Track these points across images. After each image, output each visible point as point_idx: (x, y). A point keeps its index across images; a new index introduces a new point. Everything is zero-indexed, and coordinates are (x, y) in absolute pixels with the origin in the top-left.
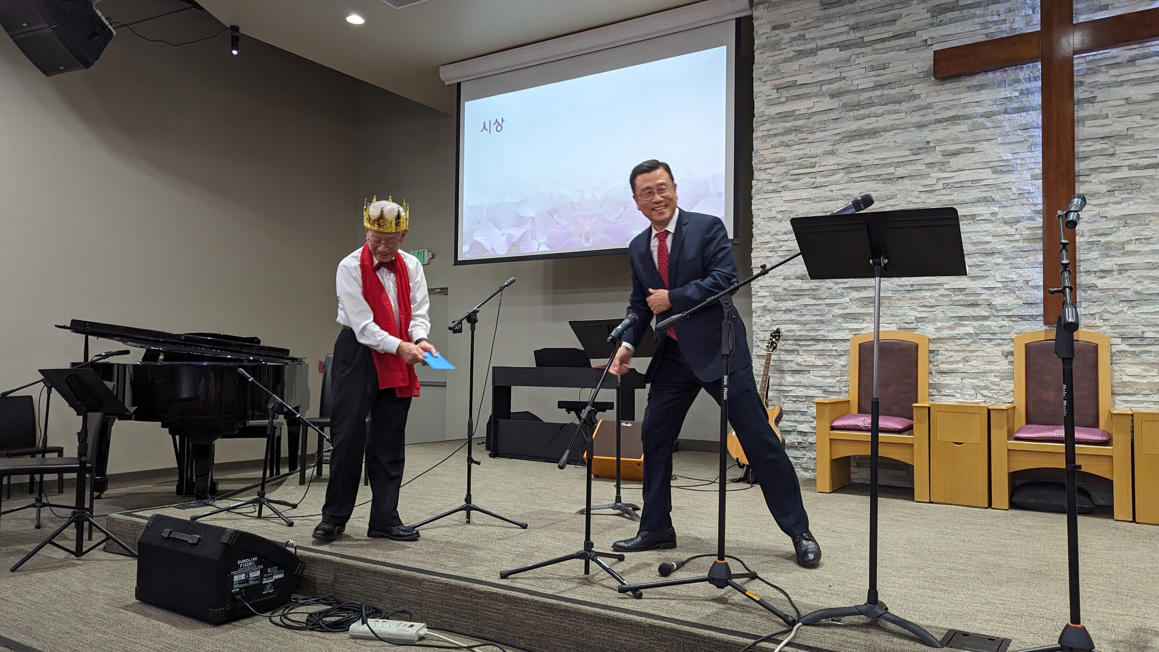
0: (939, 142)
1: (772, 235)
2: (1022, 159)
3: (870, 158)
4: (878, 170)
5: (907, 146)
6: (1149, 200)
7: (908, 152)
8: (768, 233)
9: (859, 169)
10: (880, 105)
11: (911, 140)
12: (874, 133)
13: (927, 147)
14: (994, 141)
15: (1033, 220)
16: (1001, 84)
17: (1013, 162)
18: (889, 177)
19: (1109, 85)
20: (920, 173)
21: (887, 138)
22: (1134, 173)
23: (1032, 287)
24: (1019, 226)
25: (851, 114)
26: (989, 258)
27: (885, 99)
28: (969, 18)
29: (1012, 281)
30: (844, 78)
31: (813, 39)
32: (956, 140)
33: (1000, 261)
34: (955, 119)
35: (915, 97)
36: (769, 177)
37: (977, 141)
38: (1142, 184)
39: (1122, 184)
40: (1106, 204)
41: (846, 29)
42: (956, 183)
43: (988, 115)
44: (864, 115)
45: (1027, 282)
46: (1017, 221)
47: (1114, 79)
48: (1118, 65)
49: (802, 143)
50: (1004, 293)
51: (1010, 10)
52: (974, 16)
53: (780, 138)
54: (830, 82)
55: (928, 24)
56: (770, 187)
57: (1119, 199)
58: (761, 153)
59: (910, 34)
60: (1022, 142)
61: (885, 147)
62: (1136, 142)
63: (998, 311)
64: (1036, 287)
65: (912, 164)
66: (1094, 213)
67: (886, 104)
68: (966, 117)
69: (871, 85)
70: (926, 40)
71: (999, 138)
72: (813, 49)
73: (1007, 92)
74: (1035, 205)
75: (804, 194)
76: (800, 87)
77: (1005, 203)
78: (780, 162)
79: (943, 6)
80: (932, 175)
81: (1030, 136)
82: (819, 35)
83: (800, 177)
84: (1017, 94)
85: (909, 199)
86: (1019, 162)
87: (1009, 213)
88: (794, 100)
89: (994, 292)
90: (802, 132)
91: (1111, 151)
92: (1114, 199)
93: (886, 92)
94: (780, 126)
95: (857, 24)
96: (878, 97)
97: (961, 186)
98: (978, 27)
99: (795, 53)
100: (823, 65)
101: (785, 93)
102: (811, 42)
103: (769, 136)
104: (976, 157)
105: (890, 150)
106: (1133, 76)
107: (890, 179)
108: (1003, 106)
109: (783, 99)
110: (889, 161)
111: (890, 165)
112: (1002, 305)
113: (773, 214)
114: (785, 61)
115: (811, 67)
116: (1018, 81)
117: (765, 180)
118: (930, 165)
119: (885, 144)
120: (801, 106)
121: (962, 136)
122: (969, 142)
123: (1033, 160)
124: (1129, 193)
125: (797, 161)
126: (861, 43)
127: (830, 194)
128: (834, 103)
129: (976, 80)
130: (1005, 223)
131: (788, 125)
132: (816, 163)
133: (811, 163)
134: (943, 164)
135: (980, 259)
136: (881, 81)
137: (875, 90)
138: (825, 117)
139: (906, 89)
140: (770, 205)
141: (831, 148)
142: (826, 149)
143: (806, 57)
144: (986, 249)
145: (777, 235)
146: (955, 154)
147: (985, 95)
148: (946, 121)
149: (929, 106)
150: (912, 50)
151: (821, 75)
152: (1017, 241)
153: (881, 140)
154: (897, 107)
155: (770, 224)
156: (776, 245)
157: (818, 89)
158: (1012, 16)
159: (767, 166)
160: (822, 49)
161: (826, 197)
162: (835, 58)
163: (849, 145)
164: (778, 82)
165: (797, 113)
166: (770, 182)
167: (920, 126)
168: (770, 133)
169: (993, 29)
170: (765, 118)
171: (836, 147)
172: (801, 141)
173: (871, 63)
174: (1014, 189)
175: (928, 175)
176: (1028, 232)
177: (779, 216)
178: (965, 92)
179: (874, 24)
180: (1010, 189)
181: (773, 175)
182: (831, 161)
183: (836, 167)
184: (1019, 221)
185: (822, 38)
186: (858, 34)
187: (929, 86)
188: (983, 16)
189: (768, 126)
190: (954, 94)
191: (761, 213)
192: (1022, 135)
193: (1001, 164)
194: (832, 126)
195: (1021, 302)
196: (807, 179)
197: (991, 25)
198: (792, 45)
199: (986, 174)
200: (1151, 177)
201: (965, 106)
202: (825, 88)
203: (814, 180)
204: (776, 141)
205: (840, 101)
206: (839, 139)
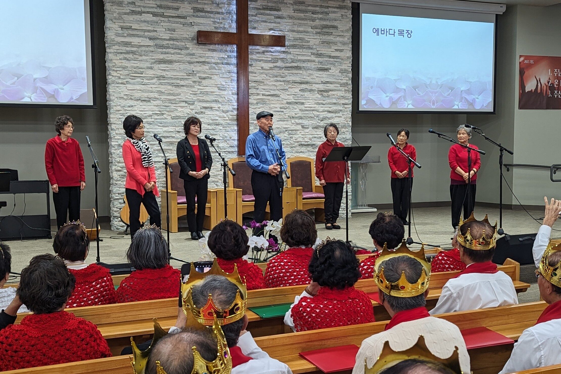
0: (198, 72)
1: (122, 107)
2: (228, 85)
3: (169, 74)
4: (173, 81)
5: (185, 72)
6: (269, 108)
7: (185, 74)
8: (120, 105)
9: (164, 79)
10: (173, 49)
11: (187, 69)
12: (170, 62)
13: (193, 73)
14: (218, 76)
15: (233, 112)
16: (221, 51)
17: (225, 86)
18: (177, 84)
19: (257, 60)
20: (190, 85)
21: (175, 66)
22: (264, 97)
23: (232, 139)
24: (228, 114)
25: (159, 50)
26: (217, 127)
27: (174, 46)
28: (208, 18)
29: (226, 137)
30: (156, 31)
31: (139, 6)
32: (205, 73)
33: (221, 128)
34: (204, 63)
35: (187, 48)
36: (119, 75)
37: (213, 75)
38: (266, 102)
39: (260, 101)
40: (256, 108)
41: (155, 6)
42: (205, 92)
43: (216, 64)
44: (165, 52)
45: (231, 137)
46: (227, 111)
47: (258, 58)
48: (259, 53)
49: (136, 60)
50: (223, 142)
51: (223, 19)
52: (210, 17)
53: (124, 55)
54: (149, 31)
55: (192, 15)
56: (120, 81)
57: (260, 107)
58: (114, 61)
59: (184, 17)
60: (228, 78)
61: (176, 70)
62: (265, 85)
63: (221, 149)
64: (234, 140)
65: (186, 80)
66: (252, 111)
67: (175, 49)
68: (208, 63)
69: (168, 38)
70: (191, 23)
71: (221, 75)
72: (139, 11)
73: (222, 55)
74: (233, 105)
75: (138, 87)
76: (134, 30)
77: (223, 103)
78: (124, 68)
79: (198, 9)
80: (195, 86)
81: (231, 76)
82: (142, 5)
83: (135, 78)
84: (227, 57)
85: (187, 96)
86: (227, 86)
87: (224, 108)
88: (130, 36)
89: (219, 141)
90: (136, 54)
91: (257, 87)
92: (258, 107)
93: (175, 43)
94: (124, 49)
95: (161, 5)
96: (171, 44)
97: (207, 93)
98: (212, 23)
99: (130, 11)
100: (145, 21)
101: (126, 32)
102: (138, 8)
103: (118, 53)
104: (212, 82)
105: (178, 71)
106: (264, 59)
107: (178, 86)
108: (221, 61)
109: (125, 35)
110: (177, 77)
111: (177, 79)
112: (222, 147)
113: (122, 95)
114: (125, 14)
115: (138, 21)
116: (227, 51)
117: (117, 76)
118: (194, 82)
119: (175, 68)
120: (135, 41)
121: (207, 71)
122: (209, 74)
123: (232, 87)
124: (262, 105)
125: (133, 69)
126: (162, 15)
127: (151, 89)
128: (151, 43)
129: (212, 47)
130: (223, 112)
131: (128, 49)
132: (143, 72)
133: (141, 71)
134: (200, 82)
135: (215, 127)
136: (173, 37)
137: (170, 41)
138: (147, 49)
139: (183, 44)
140: (120, 90)
141: (150, 66)
142: (148, 66)
143: (136, 15)
144: (217, 123)
145: (124, 107)
146: (204, 78)
147: (215, 54)
148: (201, 63)
149: (193, 54)
150: (185, 25)
151: (144, 26)
152: (227, 120)
153: (174, 66)
154: (180, 51)
155: (120, 101)
156: (124, 112)
157: (143, 33)
158: (224, 21)
159: (118, 69)
160: (144, 13)
161: (148, 90)
162: (151, 20)
163: (159, 65)
164: (122, 24)
165: (132, 43)
166: (120, 78)
167: (190, 63)
168: (118, 51)
169: (217, 25)
170: (115, 42)
171: (152, 65)
172: (135, 59)
173: (169, 27)
174: (226, 98)
175: (193, 87)
176: (231, 117)
177: (125, 97)
178: (207, 51)
179: (169, 8)
180: (225, 98)
181: (121, 74)
182: (150, 73)
183: (153, 76)
184: (228, 112)
185: (144, 7)
186: (162, 11)
187: (193, 45)
188: (213, 18)
189: (117, 47)
190: (204, 51)
191: (115, 94)
192: (228, 75)
193: (222, 86)
194: (150, 54)
195: (229, 146)
196: (139, 80)
197: (217, 23)
198: (129, 6)
199: (216, 89)
200: (269, 99)
201: (208, 57)
202: (146, 34)
203: (143, 80)
204: (122, 56)
205: (154, 42)
206: (154, 62)
